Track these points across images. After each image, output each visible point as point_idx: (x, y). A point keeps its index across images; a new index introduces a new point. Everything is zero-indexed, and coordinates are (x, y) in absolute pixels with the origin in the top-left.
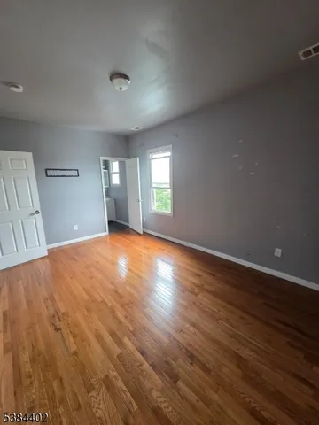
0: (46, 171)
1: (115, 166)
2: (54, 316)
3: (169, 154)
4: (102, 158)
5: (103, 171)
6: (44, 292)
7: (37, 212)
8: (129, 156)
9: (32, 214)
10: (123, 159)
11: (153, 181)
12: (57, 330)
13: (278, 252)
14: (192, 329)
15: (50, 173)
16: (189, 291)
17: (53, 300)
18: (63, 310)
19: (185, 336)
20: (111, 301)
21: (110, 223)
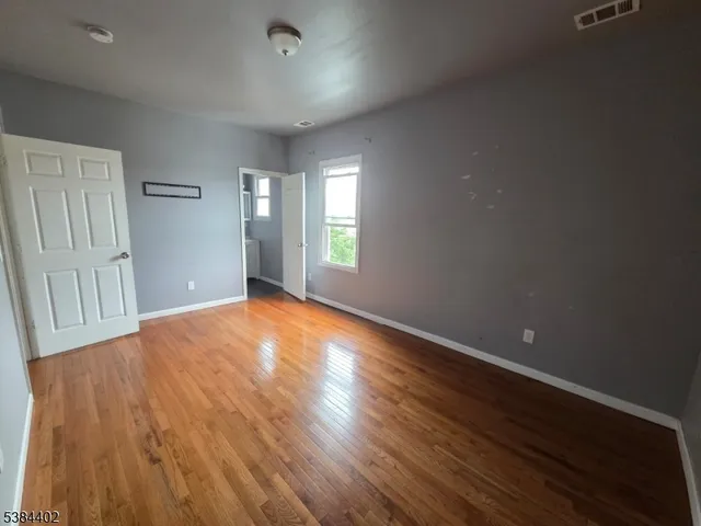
0: (145, 187)
1: (263, 186)
2: (148, 437)
3: (356, 169)
4: (243, 171)
5: (243, 192)
6: (130, 394)
7: (124, 255)
8: (288, 170)
9: (116, 258)
10: (277, 175)
11: (328, 213)
12: (154, 460)
13: (528, 336)
14: (390, 460)
15: (150, 189)
16: (385, 396)
17: (147, 408)
18: (164, 425)
19: (380, 471)
20: (251, 411)
21: (251, 281)
